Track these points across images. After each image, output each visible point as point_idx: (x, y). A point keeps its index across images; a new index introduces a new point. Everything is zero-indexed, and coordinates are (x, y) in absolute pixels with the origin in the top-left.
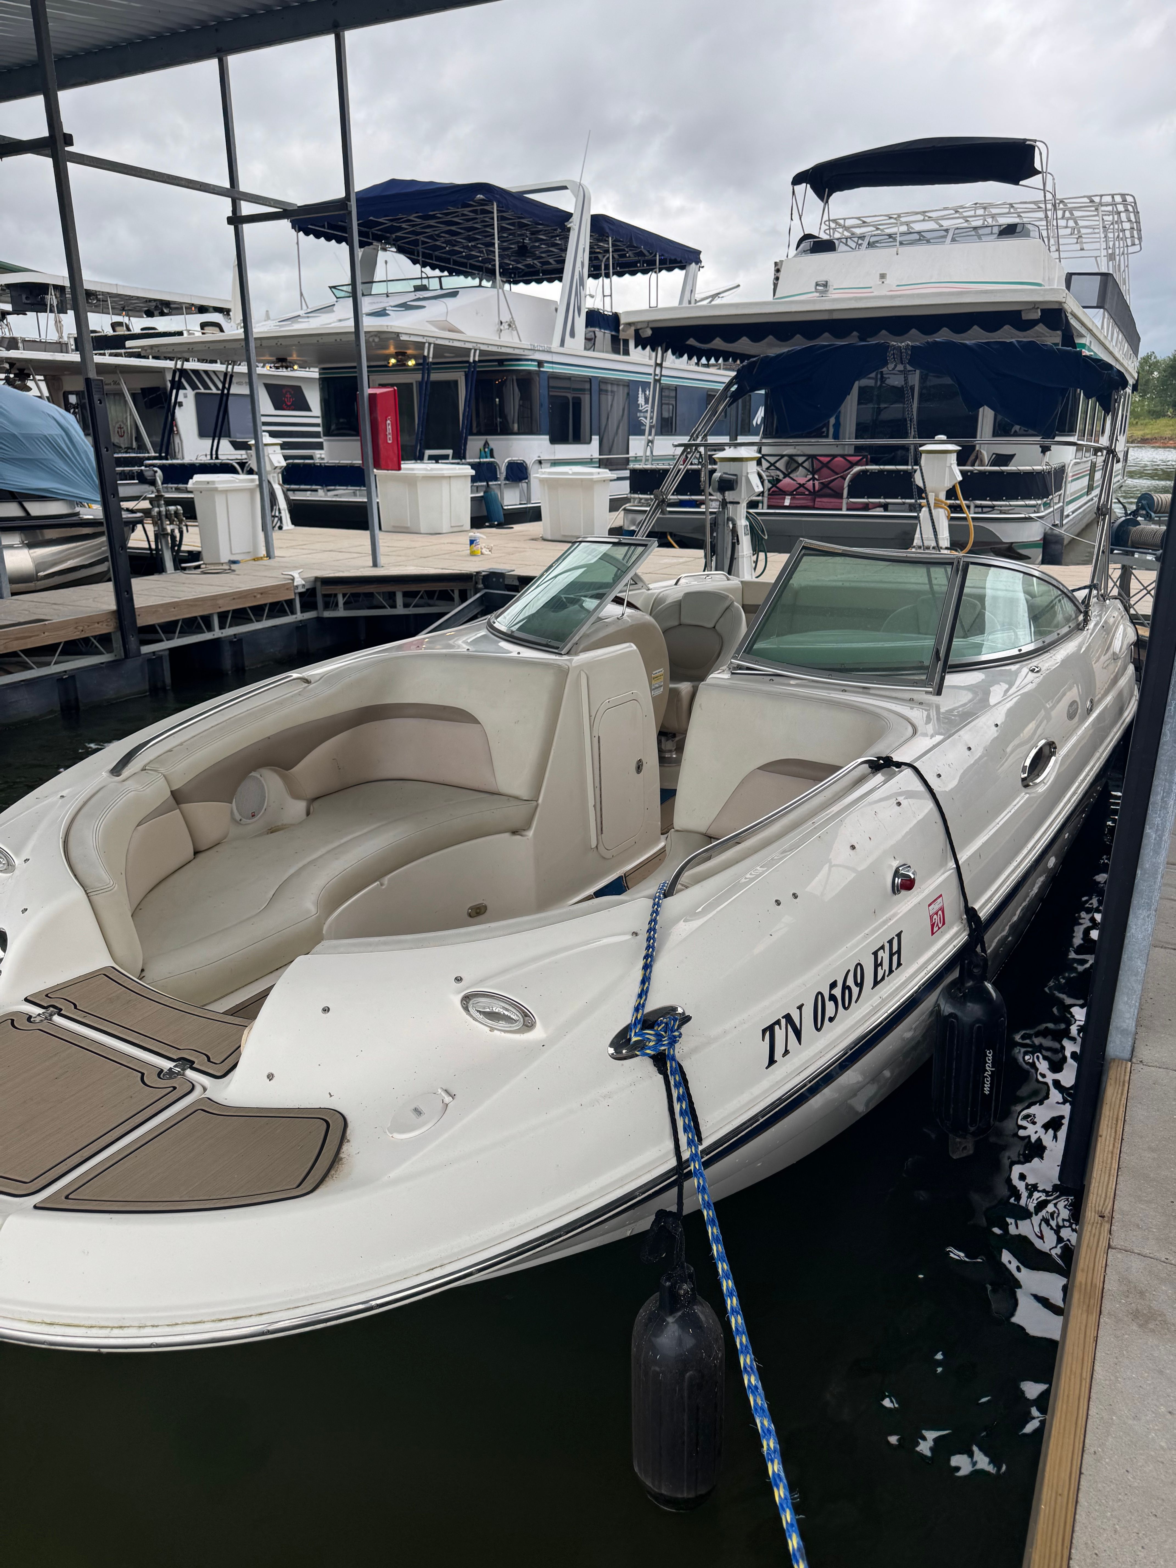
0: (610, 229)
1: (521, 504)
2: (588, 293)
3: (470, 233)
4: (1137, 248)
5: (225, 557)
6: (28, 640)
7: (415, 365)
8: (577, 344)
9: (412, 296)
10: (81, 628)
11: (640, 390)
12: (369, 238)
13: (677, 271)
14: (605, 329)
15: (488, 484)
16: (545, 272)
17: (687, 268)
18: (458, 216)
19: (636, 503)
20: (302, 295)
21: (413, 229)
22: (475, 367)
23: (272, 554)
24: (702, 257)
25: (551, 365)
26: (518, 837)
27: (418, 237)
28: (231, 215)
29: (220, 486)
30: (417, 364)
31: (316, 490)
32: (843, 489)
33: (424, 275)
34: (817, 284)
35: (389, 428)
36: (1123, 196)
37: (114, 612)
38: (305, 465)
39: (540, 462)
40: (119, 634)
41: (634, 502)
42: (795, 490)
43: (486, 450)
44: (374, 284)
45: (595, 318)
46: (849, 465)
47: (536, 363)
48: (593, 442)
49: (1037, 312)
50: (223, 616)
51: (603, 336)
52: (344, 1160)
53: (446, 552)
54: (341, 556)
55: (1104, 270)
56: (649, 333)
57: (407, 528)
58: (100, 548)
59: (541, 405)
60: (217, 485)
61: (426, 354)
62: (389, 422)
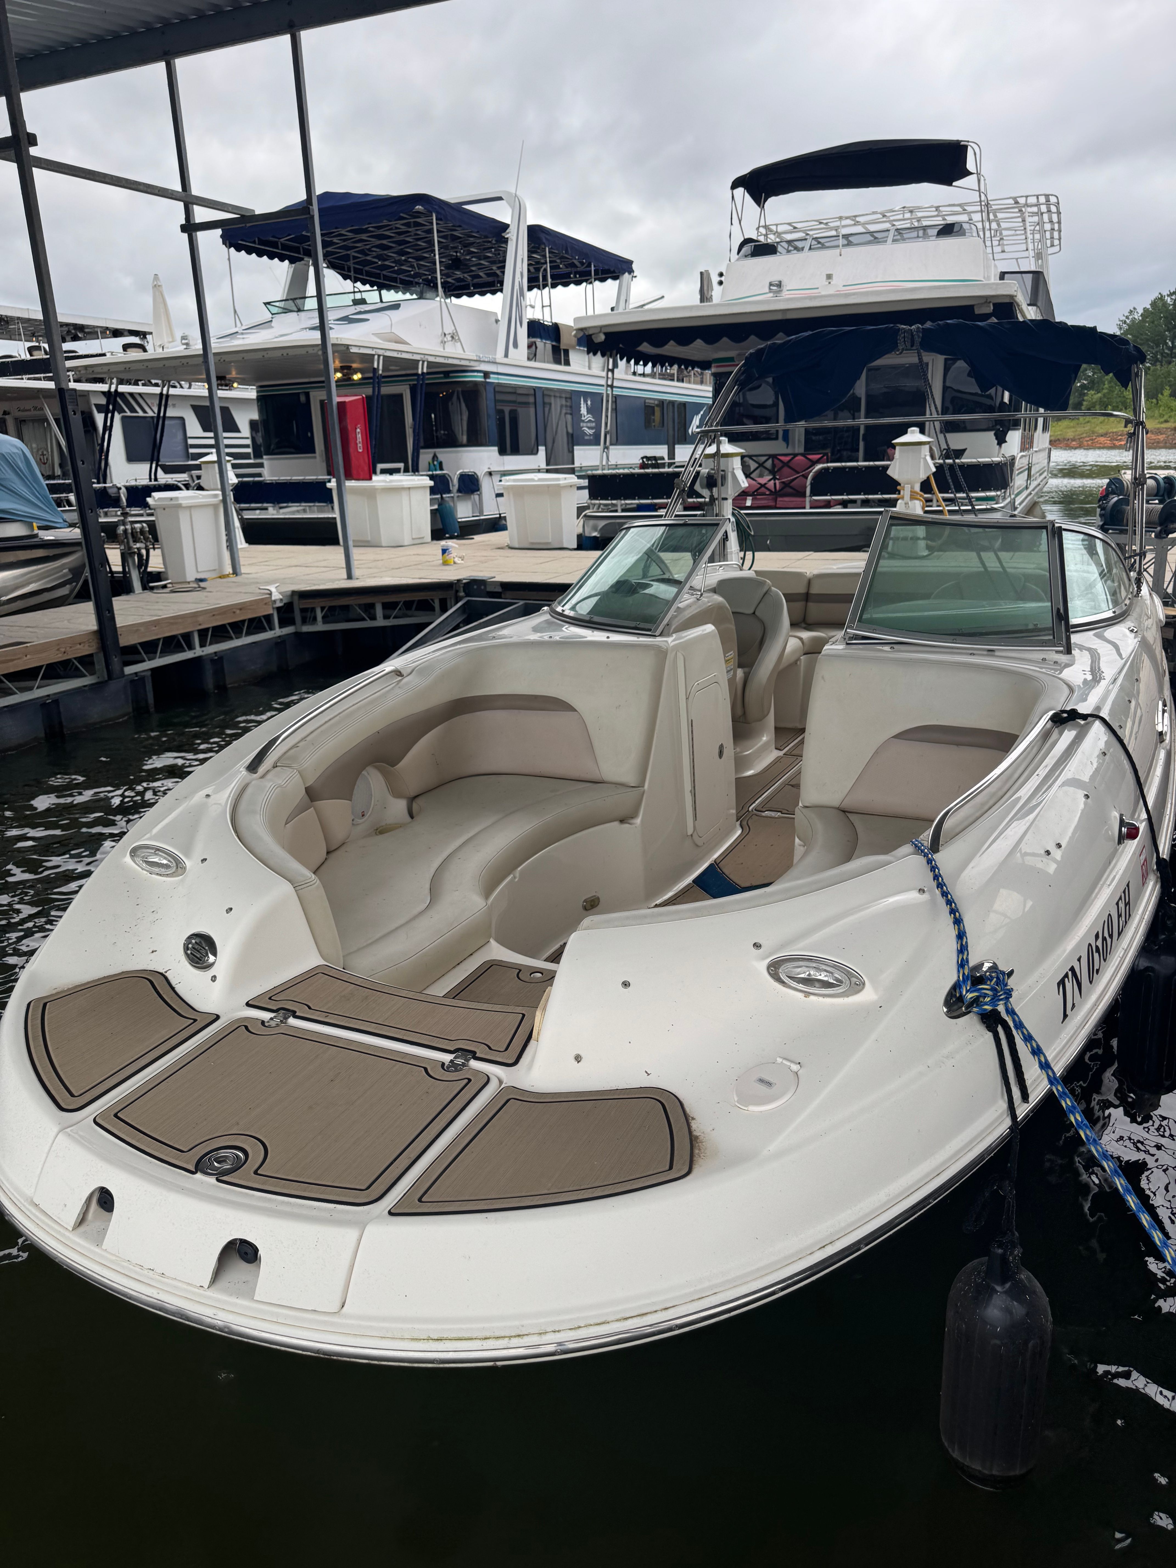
0: (547, 239)
1: (473, 516)
2: (528, 303)
3: (402, 247)
4: (1057, 249)
5: (191, 575)
6: (11, 664)
7: (360, 379)
8: (520, 354)
9: (353, 310)
10: (63, 650)
11: (582, 400)
12: (299, 253)
13: (609, 281)
14: (546, 339)
15: (442, 497)
16: (476, 286)
17: (621, 278)
18: (391, 229)
19: (595, 510)
20: (235, 312)
21: (345, 243)
22: (423, 380)
23: (238, 571)
24: (634, 266)
25: (496, 376)
26: (627, 825)
27: (349, 252)
28: (184, 222)
29: (184, 503)
30: (363, 379)
31: (266, 509)
32: (805, 487)
33: (356, 290)
34: (771, 284)
35: (359, 436)
36: (1047, 196)
37: (95, 632)
38: (255, 483)
39: (490, 474)
40: (101, 655)
41: (593, 508)
42: (756, 491)
43: (435, 463)
44: (307, 299)
45: (536, 329)
46: (810, 463)
47: (482, 374)
48: (540, 452)
49: (990, 307)
50: (203, 633)
51: (544, 346)
52: (701, 1138)
53: (415, 563)
54: (308, 570)
55: (1033, 269)
56: (602, 337)
57: (368, 541)
58: (62, 571)
59: (488, 416)
60: (180, 502)
61: (376, 366)
62: (358, 430)
